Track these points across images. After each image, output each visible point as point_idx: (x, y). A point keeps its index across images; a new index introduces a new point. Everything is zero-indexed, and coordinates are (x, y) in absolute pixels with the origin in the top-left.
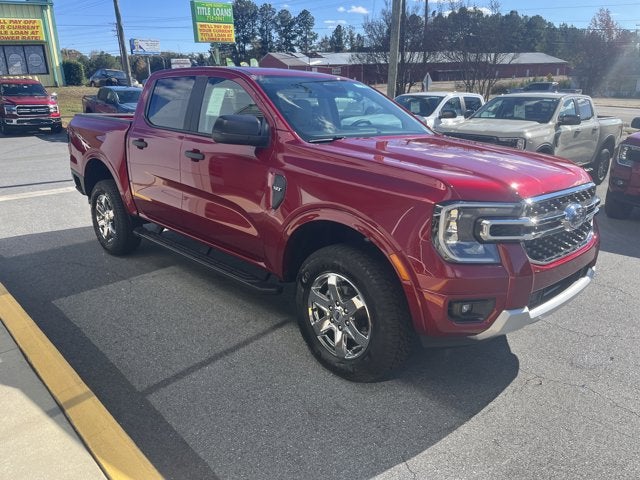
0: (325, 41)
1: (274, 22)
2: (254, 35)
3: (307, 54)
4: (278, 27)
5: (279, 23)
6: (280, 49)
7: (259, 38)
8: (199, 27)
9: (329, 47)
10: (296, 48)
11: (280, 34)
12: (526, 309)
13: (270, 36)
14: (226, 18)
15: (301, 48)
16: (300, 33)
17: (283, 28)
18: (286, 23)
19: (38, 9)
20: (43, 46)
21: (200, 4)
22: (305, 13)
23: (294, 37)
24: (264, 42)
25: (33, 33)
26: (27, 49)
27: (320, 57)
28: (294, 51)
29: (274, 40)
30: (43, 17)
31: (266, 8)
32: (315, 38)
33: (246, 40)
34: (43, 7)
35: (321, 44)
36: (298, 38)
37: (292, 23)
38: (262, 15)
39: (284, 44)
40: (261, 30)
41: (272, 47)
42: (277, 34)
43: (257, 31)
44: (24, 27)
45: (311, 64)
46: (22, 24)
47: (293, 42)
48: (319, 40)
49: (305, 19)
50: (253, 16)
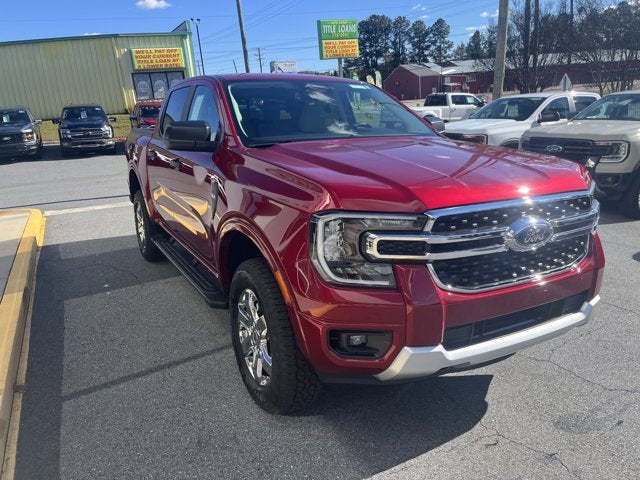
0: (461, 49)
1: (407, 34)
2: (387, 49)
3: (440, 64)
4: (411, 39)
5: (412, 35)
6: (413, 61)
7: (391, 51)
8: (324, 45)
9: (465, 54)
10: (429, 58)
11: (413, 45)
12: (440, 348)
13: (403, 48)
14: (350, 33)
15: (434, 58)
16: (434, 43)
17: (416, 40)
18: (420, 34)
19: (179, 38)
20: (183, 72)
21: (326, 23)
22: (440, 22)
23: (428, 47)
24: (396, 55)
25: (174, 60)
26: (169, 75)
27: (454, 65)
28: (427, 61)
29: (407, 52)
30: (183, 46)
31: (401, 21)
32: (450, 46)
33: (379, 54)
34: (183, 37)
35: (456, 53)
36: (433, 48)
37: (427, 34)
38: (396, 28)
39: (417, 55)
40: (394, 43)
41: (405, 59)
42: (410, 46)
43: (390, 44)
44: (167, 56)
45: (444, 73)
46: (165, 53)
47: (426, 53)
48: (455, 48)
49: (440, 28)
50: (387, 30)
